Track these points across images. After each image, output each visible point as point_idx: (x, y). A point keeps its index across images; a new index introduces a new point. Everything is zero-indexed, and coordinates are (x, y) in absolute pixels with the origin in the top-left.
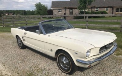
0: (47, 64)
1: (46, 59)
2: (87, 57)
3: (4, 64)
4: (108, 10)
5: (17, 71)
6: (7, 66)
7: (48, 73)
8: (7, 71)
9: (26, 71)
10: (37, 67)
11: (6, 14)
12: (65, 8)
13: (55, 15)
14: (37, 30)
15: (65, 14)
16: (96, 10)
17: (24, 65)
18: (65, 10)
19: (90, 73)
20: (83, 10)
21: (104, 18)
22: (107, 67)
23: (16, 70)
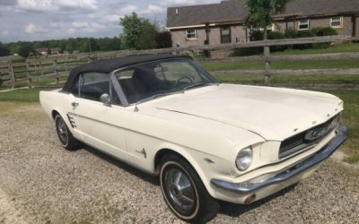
0: (135, 193)
1: (134, 178)
2: (240, 170)
3: (14, 196)
4: (338, 23)
5: (47, 214)
6: (22, 201)
7: (134, 220)
8: (20, 216)
9: (71, 214)
10: (104, 204)
11: (43, 53)
12: (207, 24)
13: (178, 46)
14: (105, 95)
15: (206, 42)
16: (301, 27)
17: (69, 196)
18: (206, 31)
19: (259, 219)
20: (261, 29)
21: (325, 48)
22: (315, 200)
23: (45, 212)
